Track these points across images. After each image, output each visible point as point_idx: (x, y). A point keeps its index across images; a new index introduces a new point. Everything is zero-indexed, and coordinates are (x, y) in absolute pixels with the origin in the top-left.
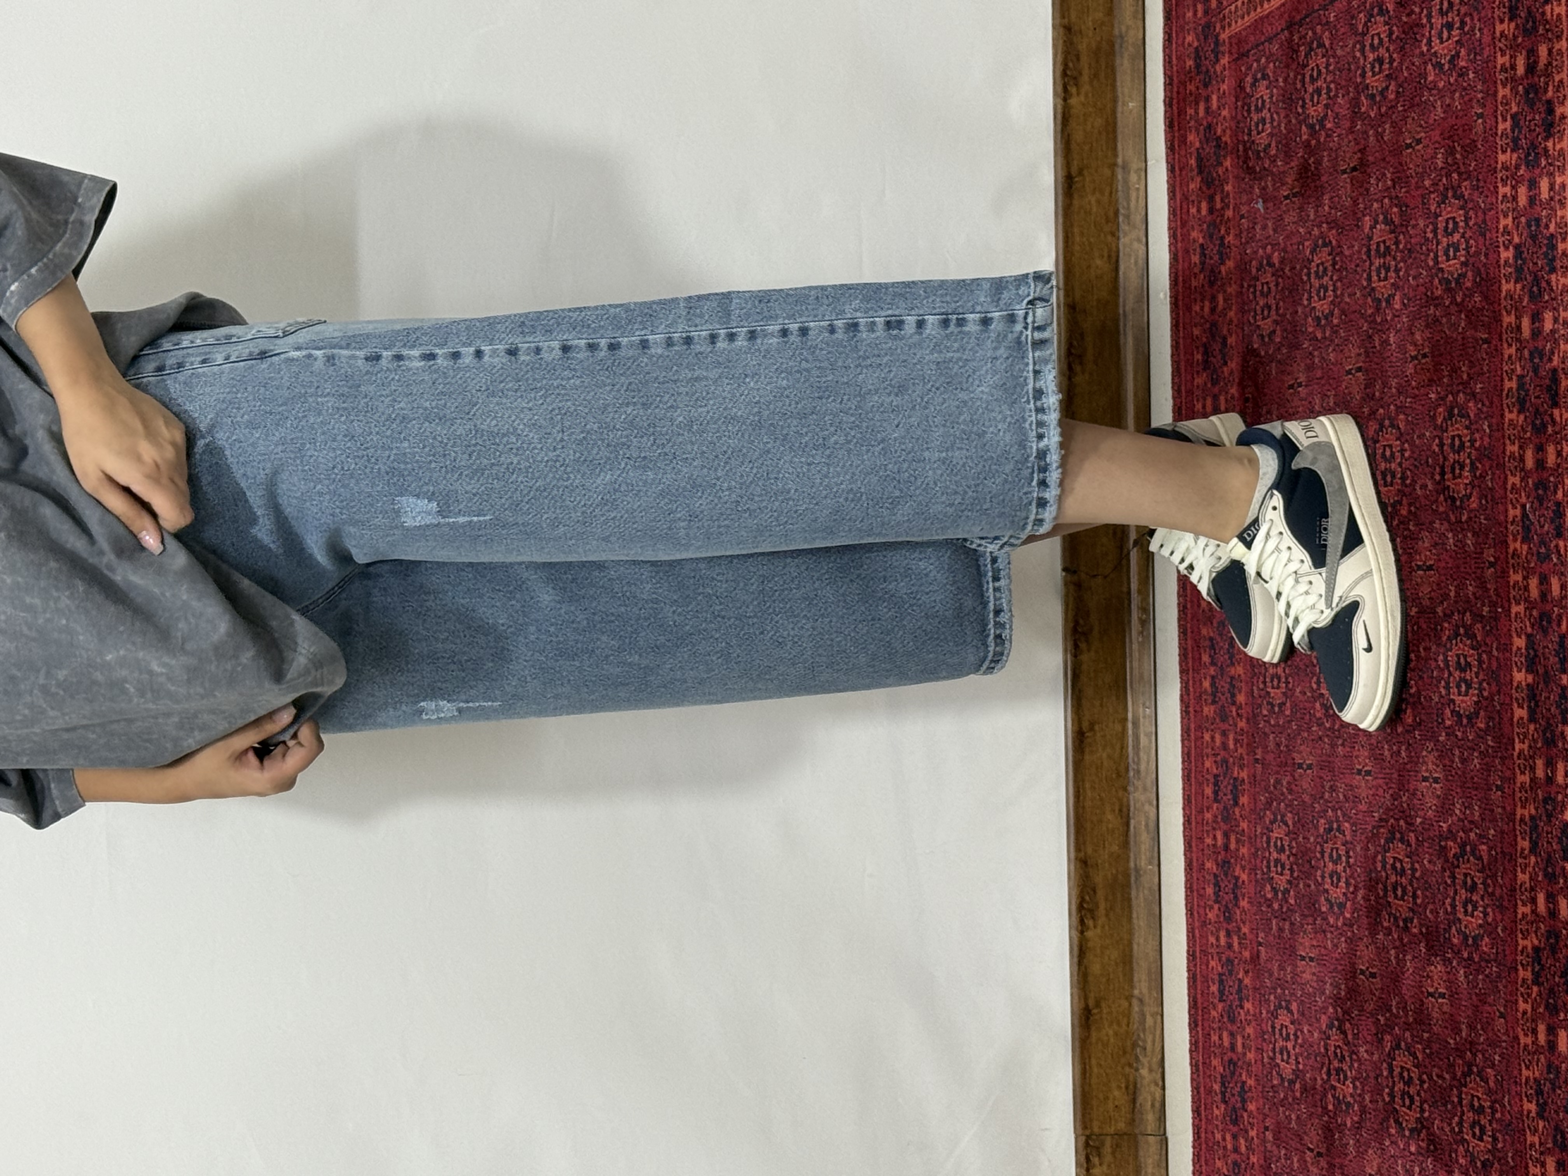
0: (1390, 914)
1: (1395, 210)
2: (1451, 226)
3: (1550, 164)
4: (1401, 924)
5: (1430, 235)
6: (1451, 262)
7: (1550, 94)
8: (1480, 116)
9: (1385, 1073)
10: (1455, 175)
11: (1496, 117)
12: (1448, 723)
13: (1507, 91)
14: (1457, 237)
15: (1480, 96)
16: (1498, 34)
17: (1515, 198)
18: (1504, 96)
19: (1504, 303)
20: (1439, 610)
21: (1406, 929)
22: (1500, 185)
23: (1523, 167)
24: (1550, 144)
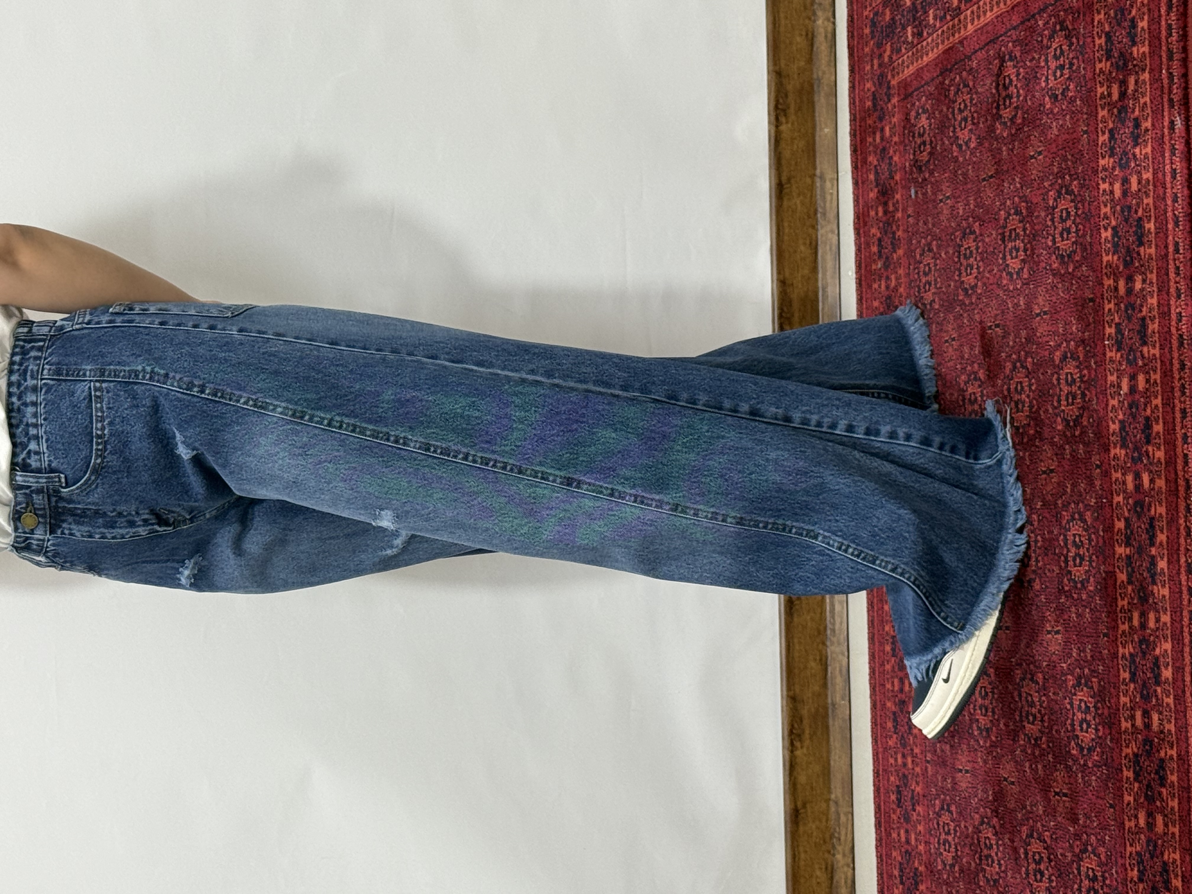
0: (1025, 735)
1: (1023, 204)
2: (1064, 215)
3: (1138, 165)
4: (1033, 742)
5: (1049, 223)
6: (1065, 242)
7: (1137, 113)
8: (1086, 132)
9: (1023, 856)
10: (1067, 177)
11: (1097, 132)
12: (1066, 588)
13: (1105, 112)
14: (1069, 223)
15: (1085, 116)
16: (1098, 71)
17: (1112, 192)
18: (1103, 116)
19: (1104, 271)
20: (1059, 502)
21: (1036, 745)
22: (1100, 182)
23: (1117, 169)
24: (1137, 150)
